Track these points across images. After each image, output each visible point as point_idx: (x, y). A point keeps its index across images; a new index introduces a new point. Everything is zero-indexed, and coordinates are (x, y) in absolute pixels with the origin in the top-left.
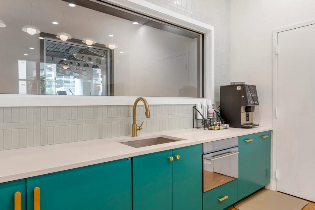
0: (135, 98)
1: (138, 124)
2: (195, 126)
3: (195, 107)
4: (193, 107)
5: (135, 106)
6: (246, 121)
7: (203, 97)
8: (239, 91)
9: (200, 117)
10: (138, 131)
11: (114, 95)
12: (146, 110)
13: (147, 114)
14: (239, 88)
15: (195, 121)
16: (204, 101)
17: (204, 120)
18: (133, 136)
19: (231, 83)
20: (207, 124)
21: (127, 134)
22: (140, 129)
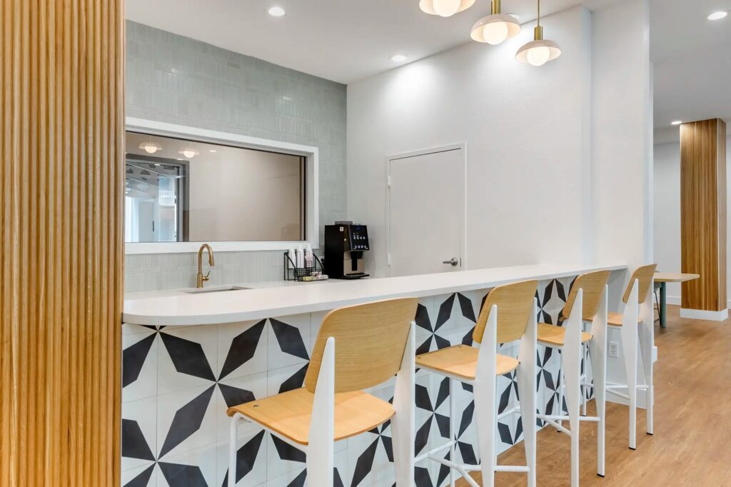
0: (201, 244)
1: (205, 273)
2: (286, 278)
3: (287, 254)
4: (285, 254)
5: (200, 253)
6: (353, 270)
7: (305, 240)
8: (341, 232)
9: (291, 266)
10: (204, 282)
11: (188, 241)
12: (210, 257)
13: (211, 262)
14: (342, 229)
15: (286, 271)
16: (300, 246)
17: (296, 270)
18: (198, 287)
19: (336, 222)
20: (299, 275)
21: (191, 286)
22: (206, 279)
